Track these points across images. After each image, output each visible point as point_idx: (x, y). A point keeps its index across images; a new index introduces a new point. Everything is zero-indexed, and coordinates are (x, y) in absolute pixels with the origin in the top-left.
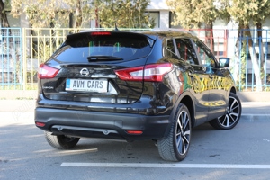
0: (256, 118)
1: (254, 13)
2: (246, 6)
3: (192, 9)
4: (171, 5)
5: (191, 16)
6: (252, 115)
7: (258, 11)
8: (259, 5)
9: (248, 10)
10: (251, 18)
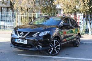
0: (86, 43)
1: (88, 10)
2: (85, 8)
3: (68, 8)
4: (62, 7)
5: (68, 11)
6: (85, 42)
7: (89, 9)
8: (89, 8)
9: (86, 9)
10: (87, 12)
